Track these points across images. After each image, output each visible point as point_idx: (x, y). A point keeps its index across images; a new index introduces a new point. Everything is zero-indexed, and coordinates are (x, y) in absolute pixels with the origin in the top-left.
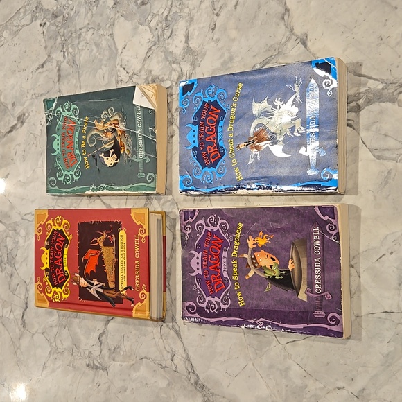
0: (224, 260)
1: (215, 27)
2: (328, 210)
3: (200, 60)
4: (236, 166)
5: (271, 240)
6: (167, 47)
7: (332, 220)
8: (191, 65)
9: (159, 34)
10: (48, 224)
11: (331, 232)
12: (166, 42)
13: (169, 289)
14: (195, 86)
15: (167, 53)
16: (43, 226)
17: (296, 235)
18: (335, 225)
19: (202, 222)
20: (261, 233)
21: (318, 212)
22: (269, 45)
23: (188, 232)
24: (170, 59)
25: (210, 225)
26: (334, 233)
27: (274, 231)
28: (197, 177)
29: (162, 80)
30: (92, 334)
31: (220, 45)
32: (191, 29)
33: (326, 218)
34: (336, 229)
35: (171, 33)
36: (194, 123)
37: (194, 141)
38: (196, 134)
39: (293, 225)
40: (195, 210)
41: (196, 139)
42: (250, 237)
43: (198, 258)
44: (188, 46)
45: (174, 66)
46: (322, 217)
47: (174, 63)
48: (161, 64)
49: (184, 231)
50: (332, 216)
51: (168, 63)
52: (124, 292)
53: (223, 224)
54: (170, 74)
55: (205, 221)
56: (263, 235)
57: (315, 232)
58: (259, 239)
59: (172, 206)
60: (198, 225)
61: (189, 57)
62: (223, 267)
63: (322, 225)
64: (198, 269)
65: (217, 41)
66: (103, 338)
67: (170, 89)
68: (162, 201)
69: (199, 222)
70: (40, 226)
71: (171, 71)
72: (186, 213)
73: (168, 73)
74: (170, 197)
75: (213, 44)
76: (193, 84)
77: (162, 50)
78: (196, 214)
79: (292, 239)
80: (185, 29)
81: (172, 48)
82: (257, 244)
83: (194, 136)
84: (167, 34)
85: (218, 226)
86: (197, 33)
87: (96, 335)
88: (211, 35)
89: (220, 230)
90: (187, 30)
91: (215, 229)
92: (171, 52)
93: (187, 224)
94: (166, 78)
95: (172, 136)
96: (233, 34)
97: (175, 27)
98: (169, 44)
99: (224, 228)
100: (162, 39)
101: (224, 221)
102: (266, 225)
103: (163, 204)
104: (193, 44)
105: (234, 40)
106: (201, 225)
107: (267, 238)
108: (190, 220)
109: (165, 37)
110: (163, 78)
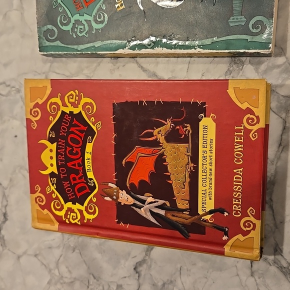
10: (52, 104)
16: (43, 107)
30: (123, 262)
52: (208, 217)
66: (143, 269)
70: (37, 105)
87: (131, 263)
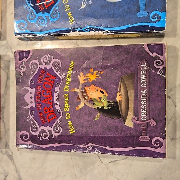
0: (56, 94)
2: (157, 47)
5: (101, 75)
7: (160, 56)
11: (158, 67)
13: (3, 121)
17: (125, 70)
19: (36, 61)
20: (92, 70)
23: (22, 71)
25: (44, 64)
26: (161, 67)
27: (104, 67)
33: (155, 54)
34: (163, 64)
39: (122, 62)
40: (29, 51)
42: (81, 74)
43: (31, 93)
46: (151, 54)
49: (19, 70)
50: (159, 52)
53: (56, 62)
55: (39, 60)
56: (94, 71)
57: (143, 67)
58: (90, 75)
60: (32, 64)
62: (55, 100)
63: (150, 61)
64: (31, 102)
69: (33, 61)
72: (21, 54)
78: (31, 54)
79: (120, 74)
82: (87, 79)
89: (53, 68)
91: (48, 67)
93: (22, 63)
99: (56, 66)
101: (57, 60)
102: (97, 63)
106: (36, 64)
107: (97, 74)
108: (25, 60)
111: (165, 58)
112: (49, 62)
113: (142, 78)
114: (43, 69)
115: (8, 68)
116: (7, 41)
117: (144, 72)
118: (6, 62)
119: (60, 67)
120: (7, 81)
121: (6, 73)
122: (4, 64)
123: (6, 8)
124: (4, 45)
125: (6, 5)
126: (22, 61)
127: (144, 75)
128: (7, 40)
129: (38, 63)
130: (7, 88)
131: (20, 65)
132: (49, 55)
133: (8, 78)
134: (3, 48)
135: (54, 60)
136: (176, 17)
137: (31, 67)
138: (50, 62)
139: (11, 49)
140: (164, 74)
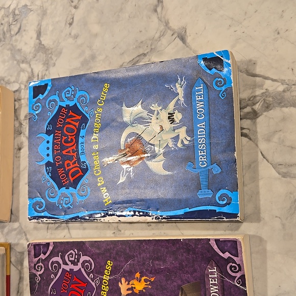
1: (73, 22)
2: (229, 244)
3: (54, 58)
4: (103, 186)
5: (152, 283)
6: (14, 44)
7: (235, 258)
8: (44, 64)
9: (5, 29)
12: (14, 38)
14: (49, 88)
15: (15, 51)
18: (239, 265)
19: (58, 259)
20: (138, 275)
21: (215, 247)
22: (139, 41)
23: (39, 273)
24: (18, 57)
25: (69, 263)
26: (238, 275)
28: (51, 200)
29: (8, 83)
31: (79, 41)
32: (44, 23)
33: (227, 255)
34: (240, 269)
35: (20, 29)
36: (48, 133)
37: (48, 155)
38: (50, 145)
39: (181, 264)
40: (48, 244)
41: (50, 152)
42: (123, 280)
44: (40, 43)
45: (23, 66)
46: (221, 254)
47: (23, 62)
48: (7, 64)
49: (34, 272)
50: (234, 252)
51: (15, 62)
53: (86, 261)
54: (19, 75)
56: (141, 276)
57: (212, 273)
58: (135, 282)
59: (19, 237)
60: (53, 263)
61: (41, 55)
65: (76, 37)
67: (17, 93)
68: (6, 230)
69: (55, 259)
71: (20, 71)
72: (37, 248)
73: (16, 74)
74: (16, 225)
75: (71, 40)
76: (46, 85)
77: (8, 47)
78: (51, 248)
79: (179, 282)
80: (36, 24)
81: (20, 45)
82: (132, 289)
83: (48, 149)
84: (15, 29)
85: (80, 264)
86: (51, 28)
88: (68, 30)
89: (83, 270)
90: (39, 25)
92: (20, 50)
93: (38, 262)
94: (12, 79)
95: (20, 149)
96: (95, 28)
97: (24, 22)
98: (16, 41)
100: (8, 35)
101: (87, 258)
102: (144, 264)
103: (8, 234)
104: (46, 41)
105: (96, 35)
106: (57, 262)
107: (145, 281)
109: (13, 33)
110: (9, 80)
111: (242, 260)
112: (76, 260)
113: (212, 290)
114: (68, 271)
115: (22, 264)
116: (20, 223)
117: (213, 280)
118: (18, 254)
119: (93, 268)
120: (19, 284)
121: (18, 271)
122: (16, 257)
123: (19, 175)
124: (15, 229)
125: (19, 171)
126: (39, 258)
127: (215, 285)
128: (20, 221)
129: (61, 262)
130: (19, 294)
131: (35, 265)
132: (76, 250)
133: (21, 279)
134: (14, 233)
135: (83, 258)
136: (258, 193)
137: (52, 267)
138: (78, 261)
139: (26, 235)
140: (244, 284)
